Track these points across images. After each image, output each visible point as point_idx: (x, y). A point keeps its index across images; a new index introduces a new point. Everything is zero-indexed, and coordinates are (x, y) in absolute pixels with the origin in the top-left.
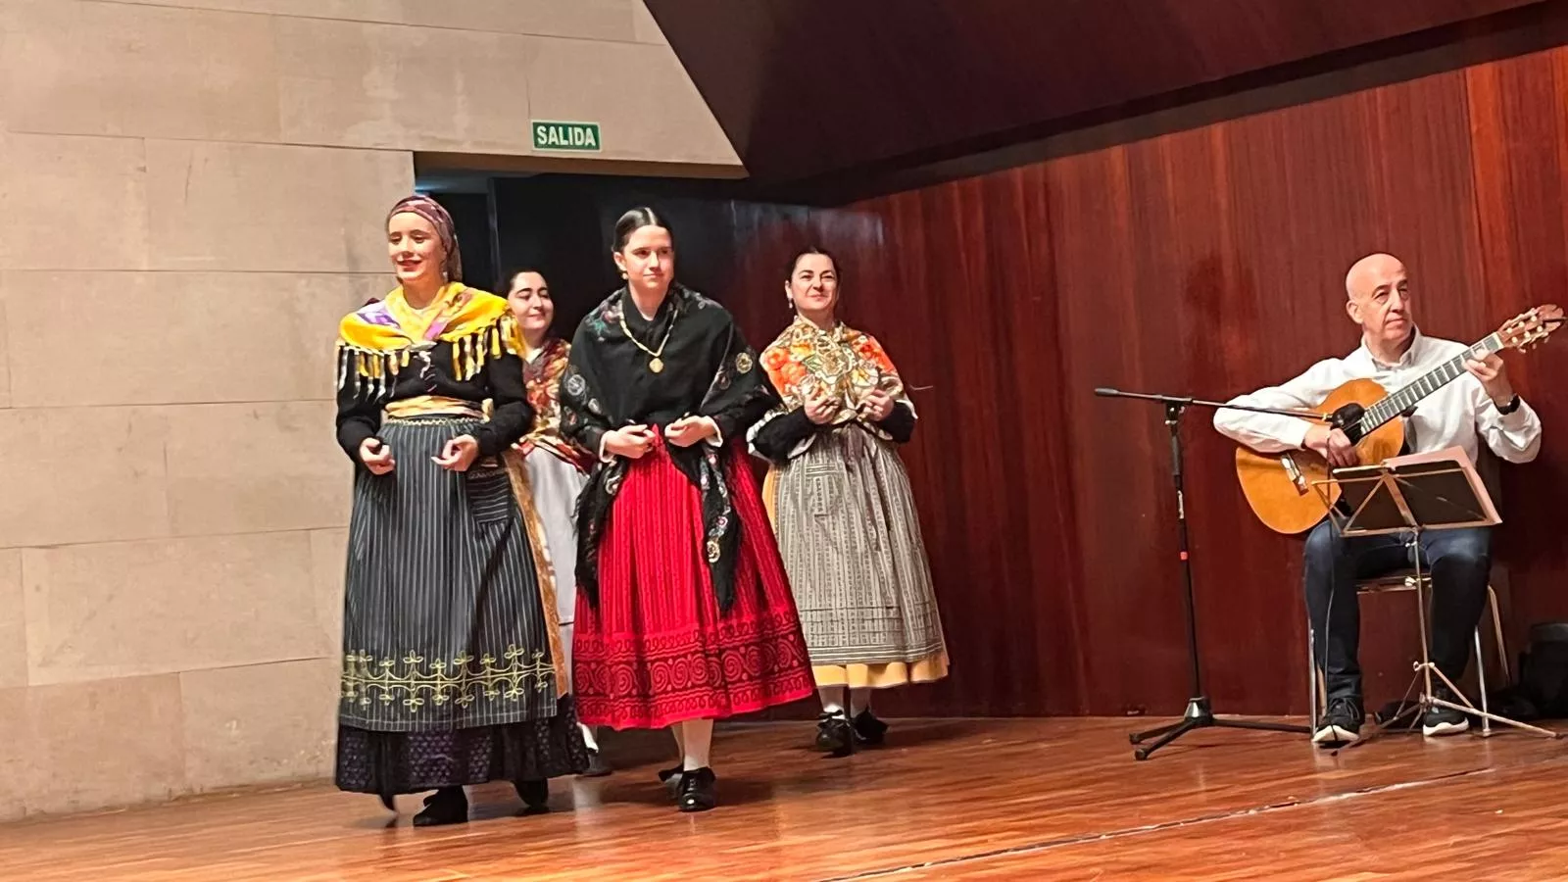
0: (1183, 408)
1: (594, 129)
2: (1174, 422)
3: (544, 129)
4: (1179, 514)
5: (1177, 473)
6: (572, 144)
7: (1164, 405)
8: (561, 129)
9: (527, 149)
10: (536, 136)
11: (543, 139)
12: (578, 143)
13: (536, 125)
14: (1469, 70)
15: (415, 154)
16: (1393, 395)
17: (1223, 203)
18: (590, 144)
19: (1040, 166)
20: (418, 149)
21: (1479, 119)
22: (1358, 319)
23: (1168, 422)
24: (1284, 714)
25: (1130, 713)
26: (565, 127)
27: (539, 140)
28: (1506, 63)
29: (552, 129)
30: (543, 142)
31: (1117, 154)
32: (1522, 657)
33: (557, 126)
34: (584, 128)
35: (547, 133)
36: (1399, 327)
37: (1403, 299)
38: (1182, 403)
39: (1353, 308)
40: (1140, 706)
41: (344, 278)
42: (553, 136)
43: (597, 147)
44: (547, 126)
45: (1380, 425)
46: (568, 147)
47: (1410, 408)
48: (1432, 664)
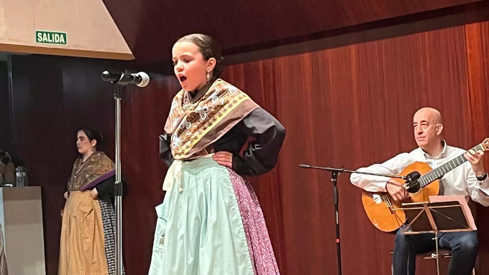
0: (339, 173)
1: (64, 35)
2: (335, 180)
3: (41, 34)
4: (336, 221)
5: (336, 202)
6: (53, 41)
7: (331, 172)
8: (49, 35)
9: (33, 43)
10: (37, 37)
11: (40, 39)
12: (56, 41)
13: (37, 32)
14: (467, 26)
16: (434, 170)
17: (355, 80)
18: (62, 42)
19: (270, 60)
23: (332, 180)
26: (51, 34)
27: (39, 39)
28: (483, 24)
29: (45, 34)
30: (40, 40)
31: (307, 56)
33: (47, 33)
34: (60, 34)
35: (42, 36)
38: (338, 171)
42: (45, 38)
43: (65, 43)
44: (43, 33)
45: (429, 183)
46: (52, 43)
47: (442, 176)
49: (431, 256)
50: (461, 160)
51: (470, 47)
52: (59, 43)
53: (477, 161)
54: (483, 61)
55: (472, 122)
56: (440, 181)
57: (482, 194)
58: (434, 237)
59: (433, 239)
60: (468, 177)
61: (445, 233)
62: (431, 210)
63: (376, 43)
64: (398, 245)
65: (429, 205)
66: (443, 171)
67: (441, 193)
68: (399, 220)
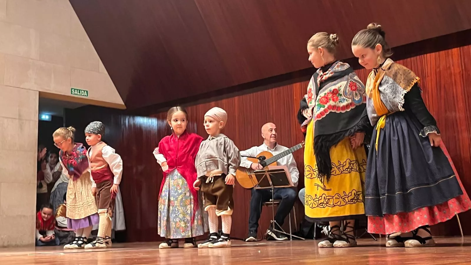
1: (87, 92)
3: (74, 90)
8: (78, 91)
9: (69, 94)
10: (72, 91)
12: (82, 94)
13: (72, 89)
14: (294, 84)
15: (40, 92)
18: (85, 95)
20: (40, 91)
21: (296, 96)
22: (264, 137)
26: (79, 90)
27: (72, 92)
28: (302, 83)
29: (76, 90)
30: (74, 93)
33: (77, 90)
34: (84, 91)
36: (274, 139)
37: (276, 133)
39: (263, 134)
41: (17, 121)
42: (76, 92)
43: (87, 96)
44: (75, 89)
46: (80, 95)
48: (275, 221)
52: (84, 95)
55: (296, 135)
56: (277, 163)
58: (272, 190)
59: (271, 192)
62: (269, 175)
63: (248, 95)
65: (268, 171)
68: (253, 182)
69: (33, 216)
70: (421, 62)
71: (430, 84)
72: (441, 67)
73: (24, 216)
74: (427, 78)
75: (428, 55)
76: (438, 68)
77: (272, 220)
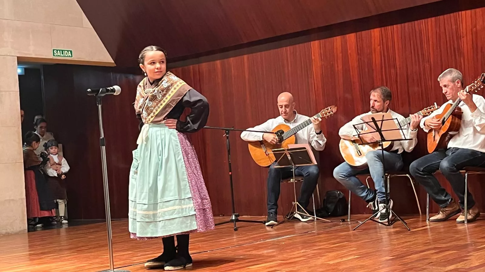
1: (71, 52)
3: (56, 51)
6: (64, 55)
8: (61, 51)
9: (51, 56)
10: (54, 53)
11: (56, 54)
12: (66, 55)
13: (54, 50)
14: (312, 42)
16: (292, 129)
17: (247, 77)
18: (70, 56)
19: (197, 65)
20: (19, 56)
24: (262, 216)
25: (220, 215)
26: (63, 51)
27: (55, 54)
28: (321, 41)
29: (59, 51)
30: (56, 55)
31: (218, 62)
32: (324, 200)
33: (60, 50)
34: (68, 51)
35: (57, 52)
40: (223, 214)
42: (59, 53)
43: (72, 57)
44: (57, 50)
45: (289, 137)
46: (63, 56)
47: (296, 133)
48: (297, 203)
49: (290, 181)
50: (308, 123)
51: (314, 56)
52: (68, 56)
53: (317, 122)
54: (322, 63)
56: (295, 136)
57: (318, 144)
58: (292, 169)
59: (291, 170)
60: (310, 133)
61: (298, 167)
62: (289, 153)
63: (259, 53)
64: (270, 174)
65: (288, 150)
66: (297, 130)
67: (296, 143)
68: (271, 160)
69: (22, 199)
70: (456, 21)
71: (465, 45)
72: (478, 27)
73: (13, 200)
74: (462, 39)
75: (463, 12)
76: (474, 27)
77: (295, 202)
